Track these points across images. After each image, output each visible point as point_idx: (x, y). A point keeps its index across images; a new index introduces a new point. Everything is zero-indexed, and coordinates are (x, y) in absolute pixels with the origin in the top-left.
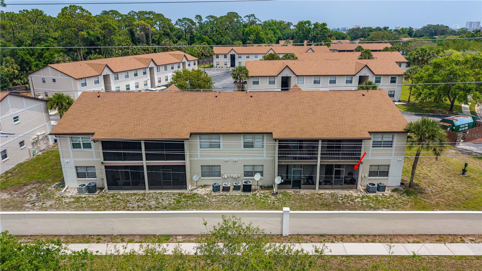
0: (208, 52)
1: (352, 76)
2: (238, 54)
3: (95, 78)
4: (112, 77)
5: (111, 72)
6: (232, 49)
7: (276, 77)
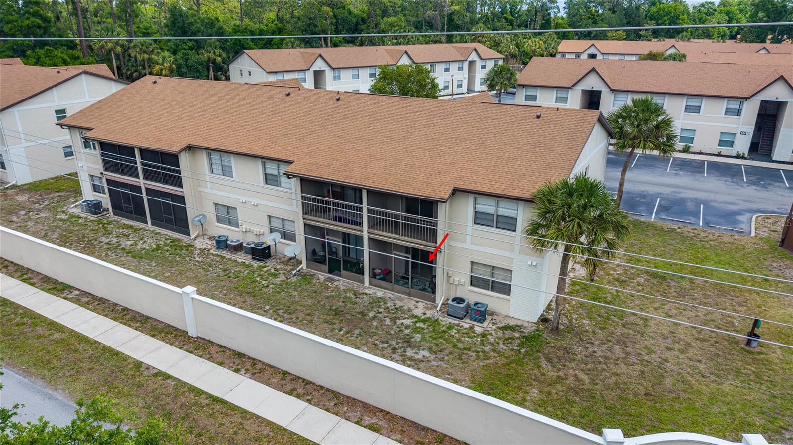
0: (546, 49)
1: (742, 100)
2: (602, 54)
3: (299, 74)
4: (329, 75)
5: (327, 66)
6: (593, 44)
7: (570, 90)
